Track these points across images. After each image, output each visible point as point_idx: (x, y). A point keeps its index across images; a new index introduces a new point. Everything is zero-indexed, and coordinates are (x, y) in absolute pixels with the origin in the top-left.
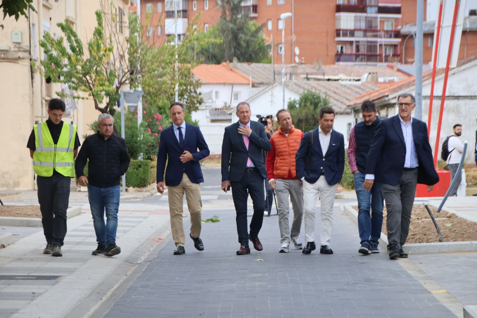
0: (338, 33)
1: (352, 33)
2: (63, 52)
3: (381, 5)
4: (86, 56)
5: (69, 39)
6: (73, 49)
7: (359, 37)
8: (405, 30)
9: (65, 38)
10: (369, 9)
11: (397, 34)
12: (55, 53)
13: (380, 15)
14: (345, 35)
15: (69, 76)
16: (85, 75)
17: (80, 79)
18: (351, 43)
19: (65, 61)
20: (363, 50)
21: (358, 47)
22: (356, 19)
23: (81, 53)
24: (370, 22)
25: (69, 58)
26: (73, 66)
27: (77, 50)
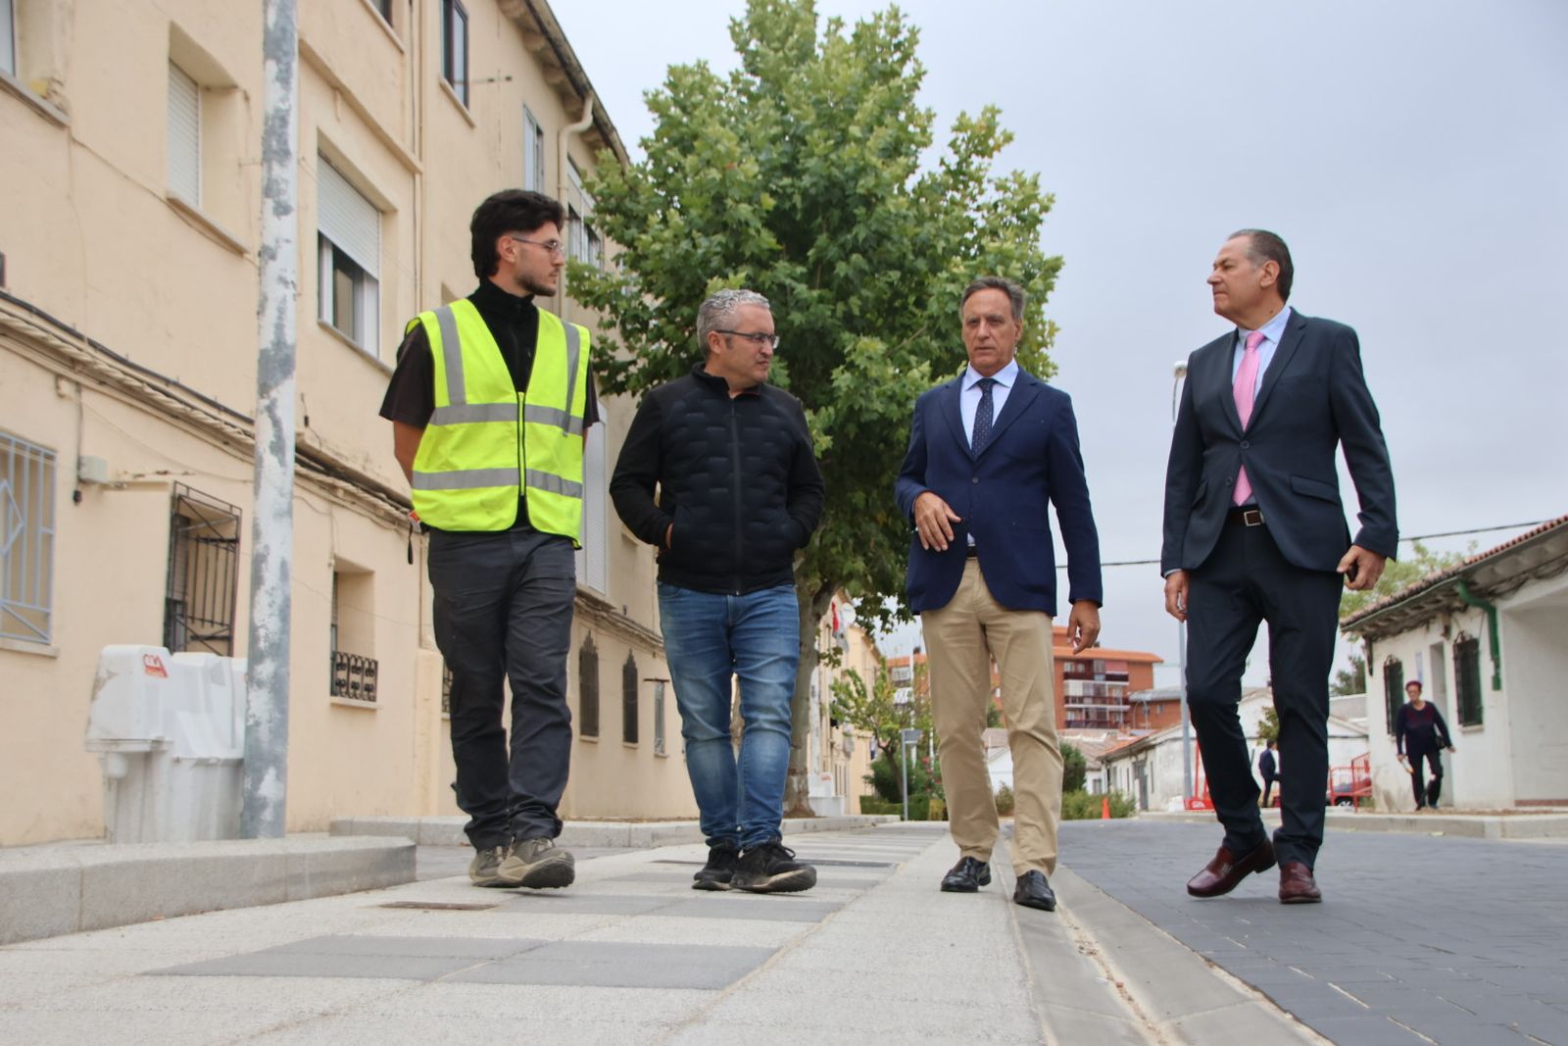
0: (1067, 699)
1: (1081, 700)
2: (850, 695)
3: (1109, 672)
4: (870, 698)
5: (855, 683)
6: (858, 692)
7: (1088, 704)
8: (1134, 696)
9: (852, 683)
10: (1096, 677)
11: (1126, 701)
12: (843, 697)
13: (1108, 683)
14: (1074, 701)
15: (854, 719)
16: (869, 716)
17: (864, 720)
18: (1080, 710)
19: (851, 703)
20: (1093, 717)
21: (1087, 715)
22: (1085, 687)
23: (865, 695)
24: (1098, 689)
25: (856, 701)
26: (858, 706)
27: (862, 693)
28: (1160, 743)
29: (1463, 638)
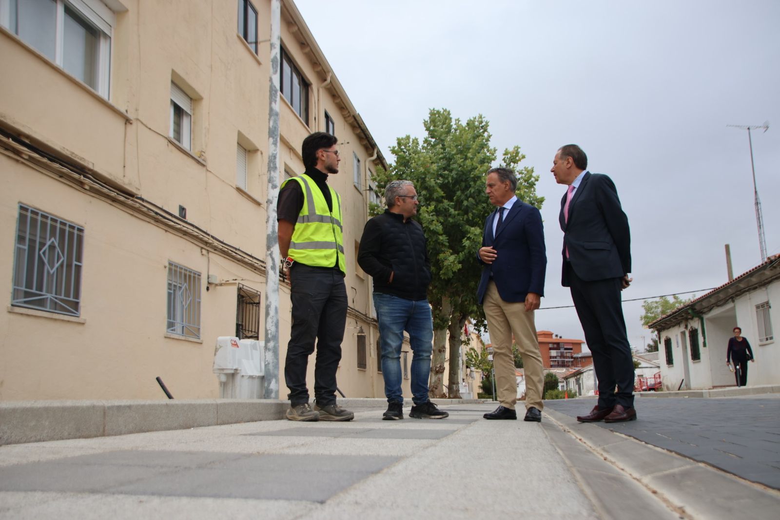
0: (551, 357)
1: (555, 357)
2: (473, 357)
3: (565, 347)
4: (480, 358)
5: (474, 353)
6: (475, 356)
7: (559, 359)
8: (575, 356)
9: (473, 352)
10: (561, 349)
11: (572, 357)
12: (470, 357)
13: (565, 351)
14: (553, 358)
15: (474, 365)
16: (480, 364)
17: (478, 366)
18: (556, 361)
19: (473, 360)
20: (560, 363)
21: (558, 363)
22: (557, 353)
23: (478, 357)
24: (562, 353)
25: (475, 359)
26: (476, 361)
27: (477, 356)
28: (585, 372)
29: (692, 329)
